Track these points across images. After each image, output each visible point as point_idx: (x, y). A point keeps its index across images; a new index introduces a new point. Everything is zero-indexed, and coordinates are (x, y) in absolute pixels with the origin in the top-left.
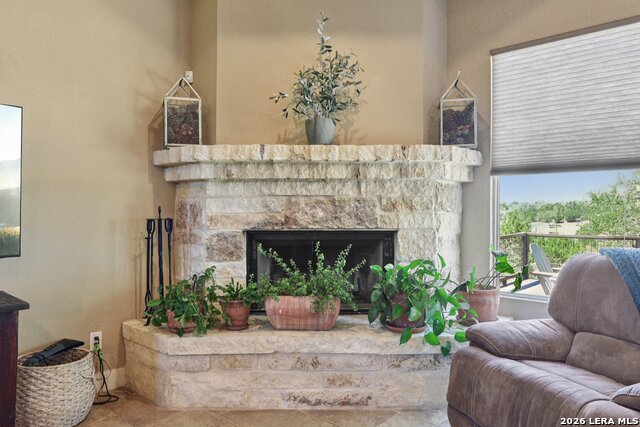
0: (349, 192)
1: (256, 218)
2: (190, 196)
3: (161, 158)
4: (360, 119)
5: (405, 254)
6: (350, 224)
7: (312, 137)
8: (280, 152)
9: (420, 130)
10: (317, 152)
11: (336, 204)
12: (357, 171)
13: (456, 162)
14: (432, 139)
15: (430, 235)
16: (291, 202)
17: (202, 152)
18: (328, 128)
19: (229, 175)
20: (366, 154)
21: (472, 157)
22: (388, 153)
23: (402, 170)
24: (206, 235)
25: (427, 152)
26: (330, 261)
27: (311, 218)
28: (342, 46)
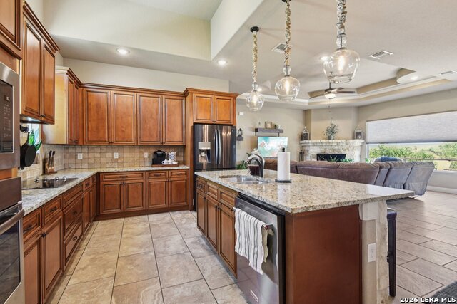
0: (336, 147)
1: (319, 152)
2: (306, 148)
3: (301, 142)
4: (338, 135)
5: (347, 158)
6: (337, 153)
7: (329, 138)
8: (324, 141)
9: (351, 136)
10: (330, 141)
11: (334, 150)
12: (338, 144)
13: (358, 142)
14: (353, 138)
15: (353, 155)
16: (325, 149)
17: (310, 141)
18: (332, 137)
19: (314, 145)
20: (339, 141)
21: (362, 141)
22: (344, 141)
23: (347, 144)
24: (310, 154)
25: (351, 141)
26: (333, 159)
27: (329, 152)
28: (335, 122)
